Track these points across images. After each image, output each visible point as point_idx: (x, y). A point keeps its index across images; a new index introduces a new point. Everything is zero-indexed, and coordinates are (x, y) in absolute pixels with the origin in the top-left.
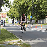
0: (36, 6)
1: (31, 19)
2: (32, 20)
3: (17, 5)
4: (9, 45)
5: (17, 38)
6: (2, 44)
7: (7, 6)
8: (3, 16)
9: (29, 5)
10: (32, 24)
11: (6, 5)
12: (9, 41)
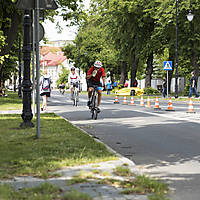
0: (190, 18)
1: (170, 72)
2: (174, 79)
3: (110, 13)
4: (77, 182)
5: (112, 155)
6: (45, 177)
7: (66, 19)
8: (48, 61)
9: (160, 15)
10: (173, 94)
11: (64, 12)
12: (76, 167)
